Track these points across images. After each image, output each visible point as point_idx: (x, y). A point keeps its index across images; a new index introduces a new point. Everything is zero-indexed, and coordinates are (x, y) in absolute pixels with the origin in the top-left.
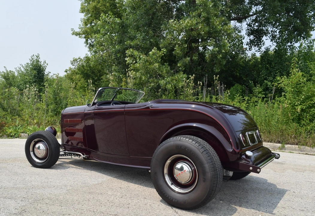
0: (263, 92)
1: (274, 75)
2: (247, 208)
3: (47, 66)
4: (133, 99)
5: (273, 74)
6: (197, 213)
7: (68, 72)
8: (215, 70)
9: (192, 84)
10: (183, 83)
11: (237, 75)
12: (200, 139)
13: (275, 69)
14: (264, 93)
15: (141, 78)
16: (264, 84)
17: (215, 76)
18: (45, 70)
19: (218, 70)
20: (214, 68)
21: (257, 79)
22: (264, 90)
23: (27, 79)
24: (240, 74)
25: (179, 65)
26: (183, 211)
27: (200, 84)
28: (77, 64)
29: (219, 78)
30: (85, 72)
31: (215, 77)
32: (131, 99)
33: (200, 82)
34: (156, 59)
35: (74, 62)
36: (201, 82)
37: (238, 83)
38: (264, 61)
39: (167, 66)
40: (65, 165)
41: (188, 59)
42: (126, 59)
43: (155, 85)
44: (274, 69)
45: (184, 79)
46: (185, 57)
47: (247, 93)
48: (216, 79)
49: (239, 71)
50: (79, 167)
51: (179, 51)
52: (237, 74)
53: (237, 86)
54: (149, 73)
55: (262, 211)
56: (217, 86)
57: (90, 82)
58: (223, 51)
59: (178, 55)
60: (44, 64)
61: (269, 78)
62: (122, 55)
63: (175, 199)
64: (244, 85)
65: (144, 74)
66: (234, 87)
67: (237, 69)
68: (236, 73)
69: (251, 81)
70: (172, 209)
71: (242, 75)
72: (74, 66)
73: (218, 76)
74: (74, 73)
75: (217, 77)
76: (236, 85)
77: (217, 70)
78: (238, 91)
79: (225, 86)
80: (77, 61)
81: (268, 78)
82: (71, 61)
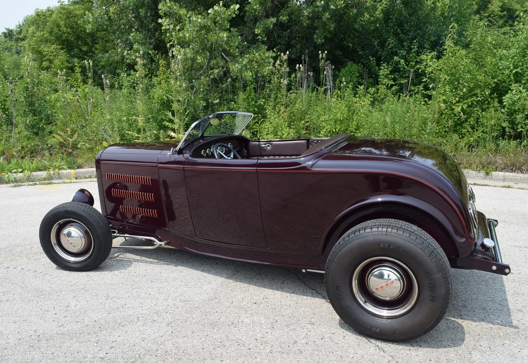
0: (389, 75)
1: (409, 47)
4: (185, 100)
5: (407, 46)
8: (316, 41)
9: (285, 69)
10: (269, 68)
11: (348, 47)
12: (415, 228)
13: (409, 35)
14: (393, 76)
16: (392, 62)
17: (320, 52)
19: (321, 40)
20: (315, 37)
21: (380, 52)
22: (391, 72)
24: (354, 44)
25: (256, 31)
26: (391, 345)
27: (299, 68)
29: (327, 54)
31: (321, 55)
33: (299, 65)
36: (301, 66)
37: (350, 60)
38: (391, 22)
39: (235, 33)
40: (118, 256)
41: (274, 20)
42: (160, 21)
43: (220, 72)
44: (408, 37)
45: (270, 60)
46: (267, 17)
47: (366, 77)
48: (322, 58)
49: (352, 39)
50: (148, 260)
51: (258, 6)
53: (352, 67)
56: (325, 70)
57: (89, 63)
58: (332, 7)
59: (255, 13)
61: (401, 51)
62: (149, 11)
63: (377, 328)
64: (360, 64)
65: (199, 52)
66: (346, 68)
67: (349, 36)
68: (348, 44)
69: (372, 57)
70: (370, 342)
71: (357, 47)
73: (326, 52)
75: (324, 54)
76: (349, 63)
77: (319, 41)
78: (354, 76)
79: (333, 67)
81: (398, 51)
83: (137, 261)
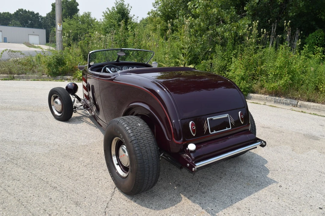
2: (194, 202)
3: (131, 9)
6: (131, 200)
7: (151, 15)
8: (289, 14)
9: (255, 31)
10: (244, 31)
11: (321, 19)
15: (200, 25)
17: (285, 21)
18: (129, 13)
19: (293, 14)
23: (112, 22)
25: (245, 8)
27: (264, 31)
28: (159, 6)
29: (290, 23)
30: (166, 14)
31: (285, 23)
32: (187, 47)
34: (215, 4)
35: (156, 4)
36: (265, 30)
37: (321, 28)
39: (233, 10)
42: (189, 3)
45: (247, 26)
48: (287, 25)
52: (322, 17)
54: (210, 19)
55: (206, 210)
56: (287, 34)
60: (128, 7)
65: (204, 20)
66: (313, 34)
70: (115, 189)
72: (156, 9)
73: (290, 21)
74: (155, 15)
75: (288, 23)
77: (291, 14)
78: (318, 39)
79: (302, 32)
80: (158, 3)
82: (153, 3)
83: (87, 122)
